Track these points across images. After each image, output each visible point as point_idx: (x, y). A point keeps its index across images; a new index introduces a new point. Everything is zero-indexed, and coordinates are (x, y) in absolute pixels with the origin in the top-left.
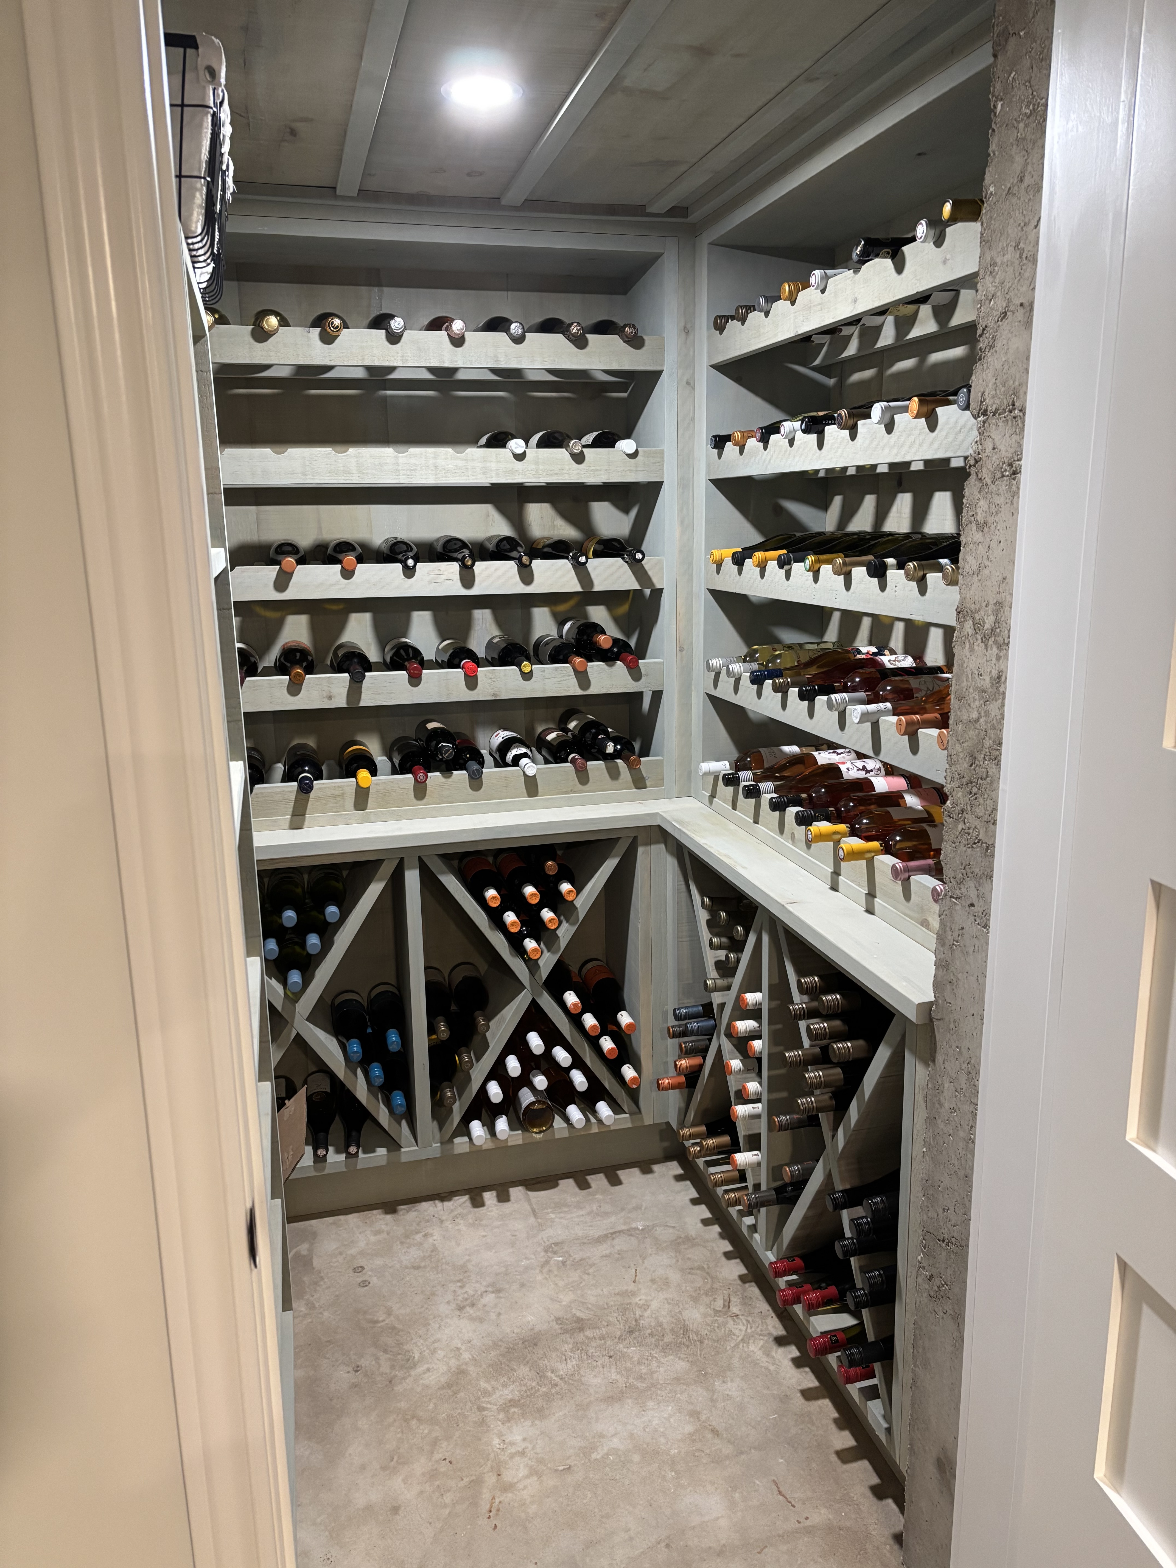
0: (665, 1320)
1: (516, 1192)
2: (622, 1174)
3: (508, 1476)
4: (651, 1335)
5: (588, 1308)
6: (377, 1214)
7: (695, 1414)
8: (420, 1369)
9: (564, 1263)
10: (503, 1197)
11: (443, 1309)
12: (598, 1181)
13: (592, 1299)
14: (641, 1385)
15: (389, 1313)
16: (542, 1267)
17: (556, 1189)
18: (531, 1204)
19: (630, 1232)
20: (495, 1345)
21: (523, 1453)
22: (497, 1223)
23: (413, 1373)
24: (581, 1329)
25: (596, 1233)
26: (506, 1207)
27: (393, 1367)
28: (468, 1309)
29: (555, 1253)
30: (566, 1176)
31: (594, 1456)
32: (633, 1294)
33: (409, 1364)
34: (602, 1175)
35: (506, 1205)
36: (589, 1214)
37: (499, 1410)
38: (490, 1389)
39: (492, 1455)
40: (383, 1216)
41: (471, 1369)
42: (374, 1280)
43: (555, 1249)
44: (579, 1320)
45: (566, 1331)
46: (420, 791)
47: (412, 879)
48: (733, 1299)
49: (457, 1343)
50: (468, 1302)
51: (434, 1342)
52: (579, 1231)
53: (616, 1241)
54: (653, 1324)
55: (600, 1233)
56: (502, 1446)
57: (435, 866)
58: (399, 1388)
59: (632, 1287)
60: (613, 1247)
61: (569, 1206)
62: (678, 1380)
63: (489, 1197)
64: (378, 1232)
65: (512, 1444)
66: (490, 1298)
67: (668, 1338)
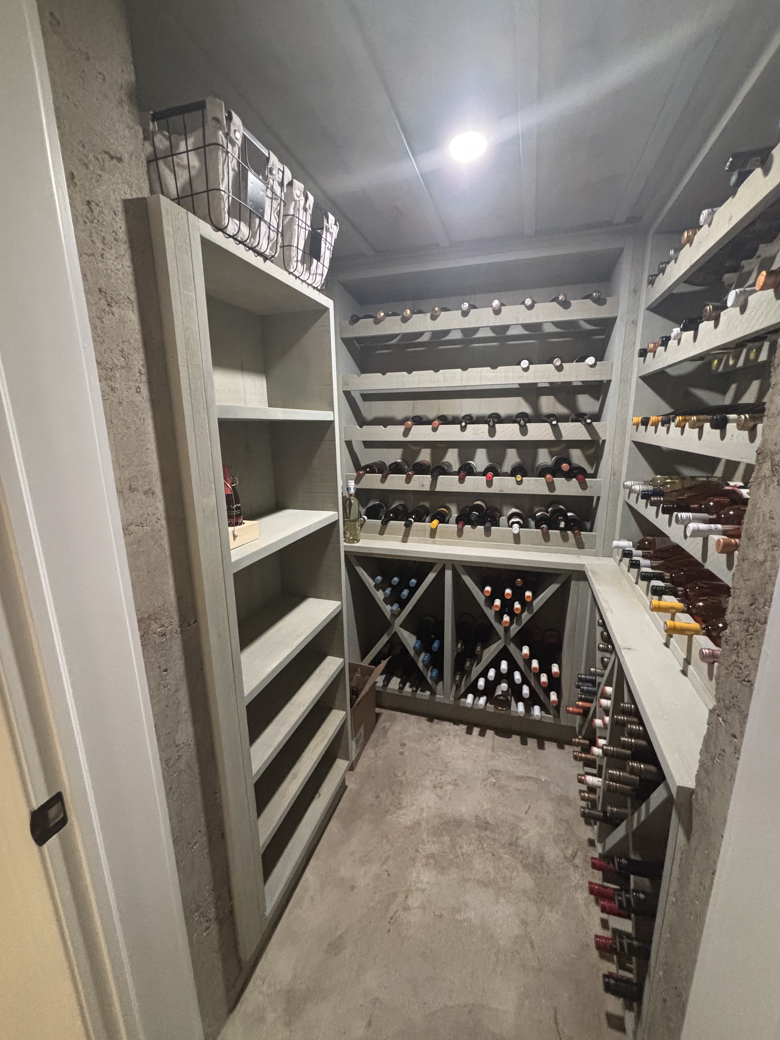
0: (533, 846)
1: (490, 733)
2: (547, 744)
3: (410, 901)
4: (522, 852)
5: (495, 818)
6: (424, 720)
7: (524, 923)
8: (401, 812)
9: (494, 784)
10: (482, 734)
11: (428, 783)
12: (533, 743)
13: (499, 813)
14: (502, 884)
15: (404, 773)
16: (483, 781)
17: (509, 739)
18: (493, 743)
19: (537, 780)
20: (440, 817)
21: (423, 890)
22: (473, 746)
23: (398, 812)
24: (486, 829)
25: (518, 773)
26: (481, 740)
27: (391, 804)
28: (438, 789)
29: (493, 776)
30: (517, 734)
31: (458, 917)
32: (522, 820)
33: (399, 806)
34: (535, 740)
35: (482, 738)
36: (520, 760)
37: (424, 857)
38: (426, 840)
39: (408, 884)
40: (426, 722)
41: (423, 824)
42: (407, 754)
43: (494, 773)
44: (487, 823)
45: (477, 826)
46: (460, 533)
47: (448, 574)
48: (579, 853)
49: (424, 806)
50: (440, 785)
51: (415, 800)
52: (510, 768)
53: (527, 783)
54: (525, 846)
55: (521, 775)
56: (416, 880)
57: (460, 570)
58: (388, 817)
59: (523, 815)
60: (524, 785)
61: (511, 751)
62: (525, 891)
63: (476, 730)
64: (420, 729)
65: (421, 882)
66: (451, 787)
67: (530, 860)
